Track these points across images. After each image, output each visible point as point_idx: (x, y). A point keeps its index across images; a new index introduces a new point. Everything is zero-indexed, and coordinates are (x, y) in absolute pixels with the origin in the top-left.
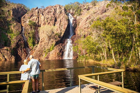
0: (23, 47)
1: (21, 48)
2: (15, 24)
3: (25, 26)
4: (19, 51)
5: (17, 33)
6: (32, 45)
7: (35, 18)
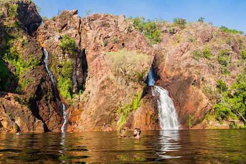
0: (51, 99)
1: (47, 100)
2: (25, 37)
3: (50, 47)
4: (41, 108)
5: (33, 60)
6: (69, 94)
7: (72, 31)
